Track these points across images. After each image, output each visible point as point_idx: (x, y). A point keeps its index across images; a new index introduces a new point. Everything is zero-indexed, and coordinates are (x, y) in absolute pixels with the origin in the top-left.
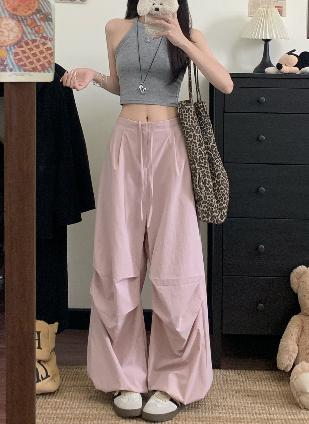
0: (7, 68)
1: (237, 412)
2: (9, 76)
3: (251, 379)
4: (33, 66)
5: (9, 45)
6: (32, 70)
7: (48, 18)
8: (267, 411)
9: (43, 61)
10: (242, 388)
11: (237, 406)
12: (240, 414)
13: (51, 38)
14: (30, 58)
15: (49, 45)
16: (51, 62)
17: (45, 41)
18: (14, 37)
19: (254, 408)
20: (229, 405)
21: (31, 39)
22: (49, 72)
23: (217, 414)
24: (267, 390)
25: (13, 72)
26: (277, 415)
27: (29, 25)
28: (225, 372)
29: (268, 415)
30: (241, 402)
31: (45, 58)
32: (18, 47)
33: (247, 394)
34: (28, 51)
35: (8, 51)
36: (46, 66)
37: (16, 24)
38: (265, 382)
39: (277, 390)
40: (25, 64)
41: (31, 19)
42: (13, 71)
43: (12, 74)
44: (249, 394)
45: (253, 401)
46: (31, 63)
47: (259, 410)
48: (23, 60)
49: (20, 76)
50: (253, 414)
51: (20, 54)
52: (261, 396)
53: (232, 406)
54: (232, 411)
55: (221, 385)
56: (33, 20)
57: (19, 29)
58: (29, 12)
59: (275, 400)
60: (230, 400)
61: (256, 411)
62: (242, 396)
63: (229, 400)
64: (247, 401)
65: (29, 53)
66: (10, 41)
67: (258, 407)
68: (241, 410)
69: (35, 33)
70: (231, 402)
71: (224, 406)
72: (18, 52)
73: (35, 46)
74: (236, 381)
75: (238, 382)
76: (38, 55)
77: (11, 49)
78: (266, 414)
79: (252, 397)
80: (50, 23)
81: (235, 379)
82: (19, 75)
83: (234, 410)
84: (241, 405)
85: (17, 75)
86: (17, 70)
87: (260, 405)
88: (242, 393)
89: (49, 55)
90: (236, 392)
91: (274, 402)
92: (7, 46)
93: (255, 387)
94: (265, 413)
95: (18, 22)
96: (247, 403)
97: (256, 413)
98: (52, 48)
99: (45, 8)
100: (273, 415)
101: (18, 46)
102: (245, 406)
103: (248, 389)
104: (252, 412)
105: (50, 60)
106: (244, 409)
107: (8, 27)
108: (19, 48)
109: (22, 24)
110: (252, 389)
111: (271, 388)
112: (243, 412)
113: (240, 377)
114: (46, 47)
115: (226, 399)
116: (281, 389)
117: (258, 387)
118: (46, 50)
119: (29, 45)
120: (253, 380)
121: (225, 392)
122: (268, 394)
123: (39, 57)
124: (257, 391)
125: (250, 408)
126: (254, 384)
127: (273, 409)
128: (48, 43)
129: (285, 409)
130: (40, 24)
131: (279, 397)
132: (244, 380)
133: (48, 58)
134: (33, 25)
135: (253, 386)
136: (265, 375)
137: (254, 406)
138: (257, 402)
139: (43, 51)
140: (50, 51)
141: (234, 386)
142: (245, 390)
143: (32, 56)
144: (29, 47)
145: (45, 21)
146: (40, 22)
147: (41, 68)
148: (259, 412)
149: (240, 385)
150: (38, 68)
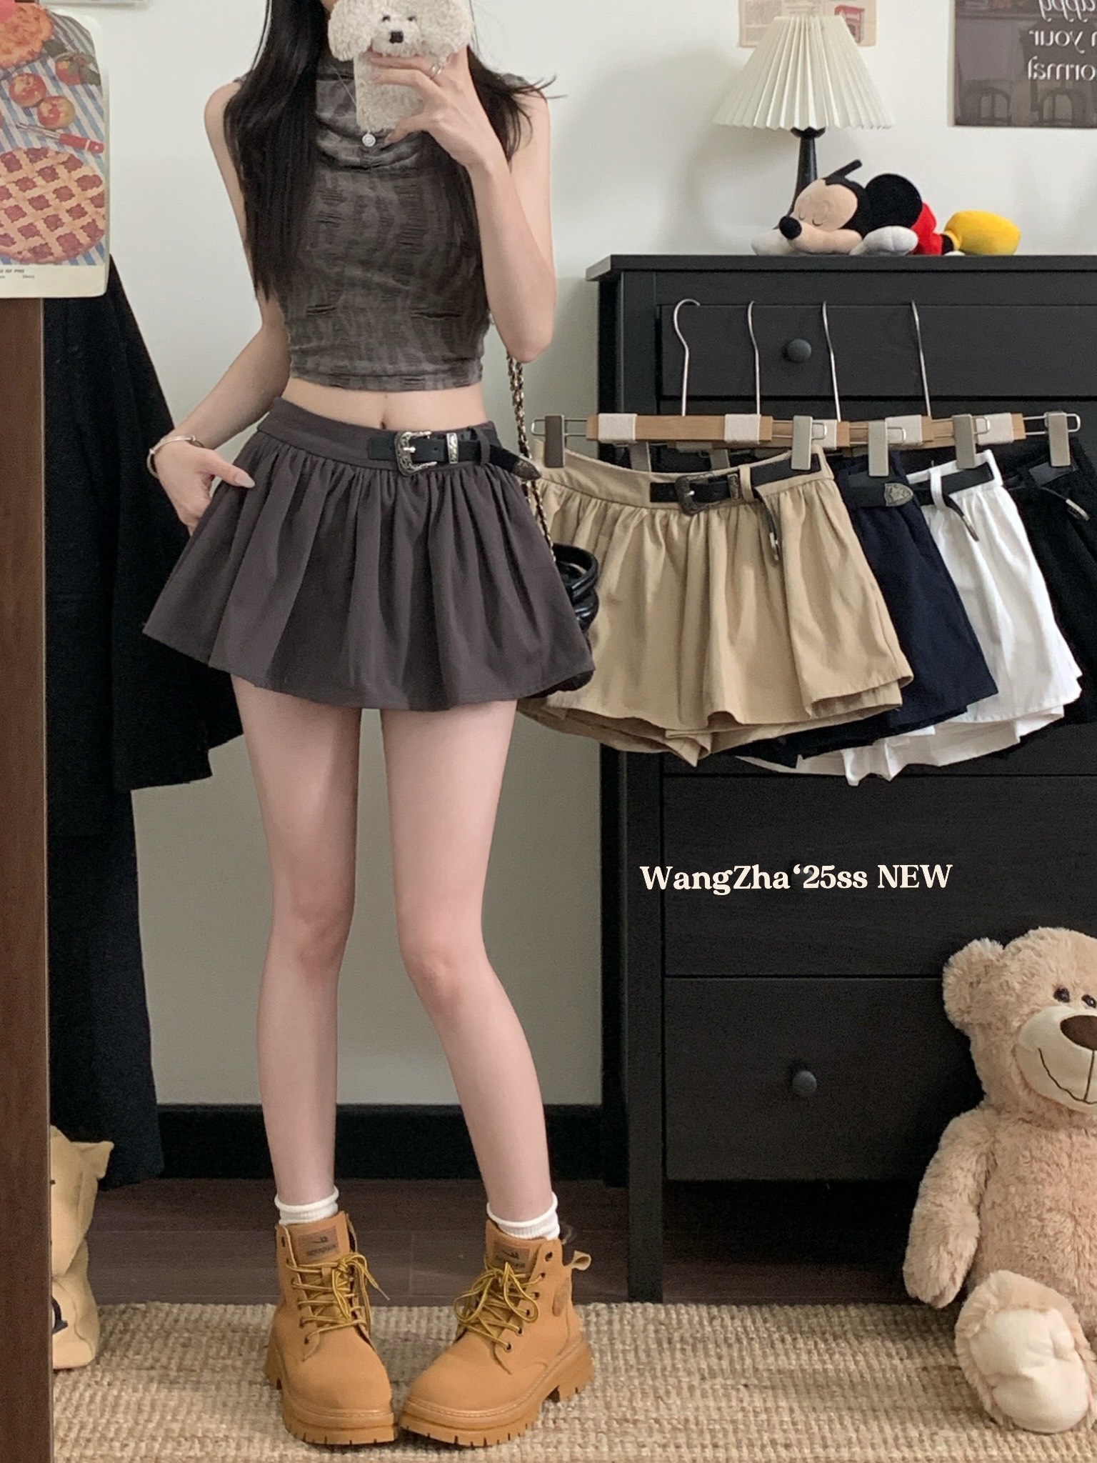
1: (704, 1439)
3: (758, 1335)
4: (35, 241)
6: (30, 255)
7: (84, 74)
8: (813, 1434)
9: (70, 225)
10: (725, 1364)
11: (705, 1422)
12: (715, 1446)
13: (98, 142)
14: (24, 215)
15: (91, 166)
16: (101, 227)
17: (76, 155)
19: (768, 1425)
20: (676, 1418)
21: (25, 148)
22: (91, 262)
23: (631, 1450)
24: (817, 1367)
26: (850, 1448)
27: (19, 100)
28: (663, 1311)
29: (819, 1450)
30: (719, 1409)
31: (77, 212)
33: (743, 1381)
34: (18, 188)
36: (82, 242)
38: (810, 1343)
39: (853, 1367)
40: (6, 235)
41: (28, 75)
44: (749, 1383)
45: (765, 1401)
46: (29, 231)
47: (784, 1431)
50: (763, 1447)
52: (795, 1386)
53: (687, 1421)
54: (688, 1437)
55: (648, 1355)
56: (31, 80)
58: (19, 53)
59: (844, 1396)
60: (682, 1399)
61: (776, 1436)
62: (724, 1387)
63: (674, 1400)
64: (742, 1401)
65: (19, 198)
67: (782, 1422)
68: (720, 1435)
69: (39, 124)
70: (684, 1408)
71: (657, 1421)
73: (41, 173)
74: (704, 1340)
75: (711, 1346)
76: (50, 203)
78: (812, 1444)
79: (761, 1392)
80: (93, 88)
81: (699, 1335)
83: (694, 1436)
84: (722, 1418)
87: (791, 1416)
88: (725, 1379)
89: (89, 201)
90: (703, 1378)
91: (843, 1405)
93: (771, 1359)
94: (806, 1442)
97: (773, 1443)
98: (103, 179)
100: (838, 1447)
102: (734, 1422)
103: (746, 1367)
104: (761, 1438)
105: (94, 220)
106: (731, 1432)
110: (761, 1367)
111: (829, 1361)
112: (729, 1441)
113: (718, 1328)
114: (78, 174)
115: (665, 1398)
116: (867, 1362)
117: (783, 1357)
118: (79, 186)
119: (21, 167)
120: (765, 1336)
121: (664, 1376)
122: (821, 1379)
123: (56, 209)
124: (779, 1371)
125: (753, 1428)
126: (768, 1350)
127: (838, 1426)
128: (86, 160)
129: (881, 1429)
130: (56, 94)
131: (860, 1388)
132: (732, 1339)
133: (86, 213)
134: (33, 96)
135: (765, 1356)
136: (807, 1317)
137: (768, 1421)
138: (778, 1407)
139: (70, 187)
140: (95, 189)
141: (695, 1356)
142: (735, 1369)
143: (30, 207)
144: (21, 177)
145: (75, 83)
146: (57, 86)
147: (61, 248)
148: (787, 1438)
149: (718, 1354)
150: (53, 251)
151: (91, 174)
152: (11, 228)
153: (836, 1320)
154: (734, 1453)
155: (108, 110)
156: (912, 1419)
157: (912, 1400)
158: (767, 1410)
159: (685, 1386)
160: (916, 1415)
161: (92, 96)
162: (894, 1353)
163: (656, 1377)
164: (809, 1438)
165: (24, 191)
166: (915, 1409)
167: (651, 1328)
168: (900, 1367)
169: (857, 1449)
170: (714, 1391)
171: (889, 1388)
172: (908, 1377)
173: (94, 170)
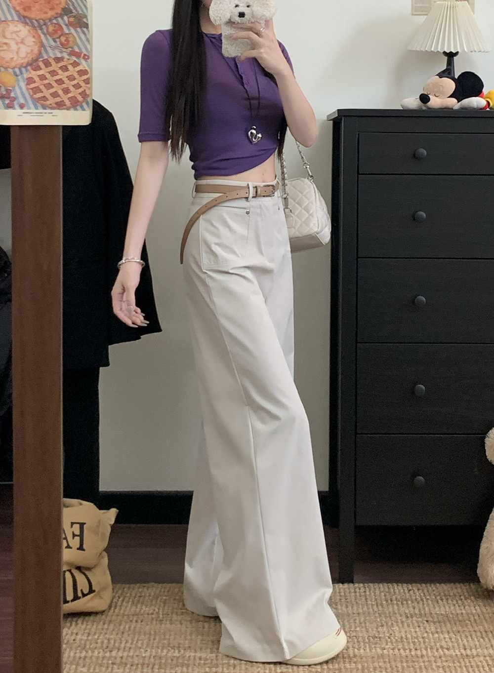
0: (15, 103)
1: (411, 646)
2: (19, 115)
4: (58, 100)
5: (18, 66)
6: (55, 106)
7: (81, 23)
8: (459, 643)
9: (74, 93)
10: (417, 611)
11: (410, 638)
12: (416, 649)
13: (87, 54)
14: (53, 87)
15: (84, 65)
16: (88, 93)
17: (77, 61)
18: (27, 52)
19: (439, 639)
20: (397, 635)
21: (53, 57)
22: (84, 110)
23: (379, 651)
24: (458, 612)
25: (25, 110)
26: (476, 649)
27: (50, 35)
28: (387, 587)
29: (463, 651)
30: (416, 632)
31: (77, 86)
32: (32, 70)
33: (425, 619)
34: (50, 75)
35: (17, 76)
36: (79, 100)
37: (29, 31)
38: (454, 601)
39: (474, 612)
40: (44, 97)
41: (55, 23)
42: (25, 108)
43: (24, 113)
44: (429, 620)
45: (436, 629)
46: (55, 95)
47: (446, 642)
48: (41, 90)
49: (37, 116)
50: (437, 650)
51: (36, 81)
52: (449, 621)
53: (402, 637)
54: (403, 645)
55: (382, 607)
56: (57, 26)
57: (34, 40)
58: (51, 13)
59: (472, 626)
60: (399, 628)
61: (442, 644)
62: (417, 622)
63: (396, 628)
64: (425, 629)
65: (51, 80)
66: (20, 59)
67: (445, 638)
68: (418, 644)
69: (60, 46)
70: (400, 632)
71: (389, 638)
72: (34, 77)
73: (61, 68)
74: (406, 600)
75: (410, 602)
76: (65, 82)
77: (21, 73)
78: (459, 648)
79: (433, 623)
80: (85, 29)
81: (403, 597)
82: (34, 114)
83: (406, 644)
84: (417, 636)
85: (32, 114)
86: (31, 105)
87: (448, 635)
88: (417, 618)
89: (83, 82)
90: (408, 617)
91: (471, 629)
92: (14, 68)
93: (437, 609)
94: (456, 646)
95: (33, 29)
96: (426, 632)
97: (442, 647)
98: (89, 71)
99: (76, 5)
100: (471, 649)
101: (34, 67)
102: (423, 638)
103: (426, 612)
104: (436, 645)
105: (85, 90)
106: (422, 642)
107: (18, 36)
108: (35, 71)
109: (40, 32)
110: (433, 612)
112: (422, 647)
114: (78, 69)
115: (391, 627)
117: (442, 608)
118: (78, 74)
119: (51, 65)
121: (390, 616)
122: (460, 618)
123: (67, 85)
124: (441, 614)
126: (435, 605)
127: (470, 639)
128: (81, 63)
130: (68, 32)
132: (419, 599)
133: (81, 87)
134: (57, 33)
135: (434, 607)
138: (442, 631)
139: (74, 75)
140: (86, 76)
142: (422, 614)
143: (55, 83)
144: (52, 70)
145: (77, 27)
146: (69, 28)
147: (70, 103)
148: (447, 645)
149: (413, 606)
150: (66, 104)
151: (83, 69)
152: (47, 93)
154: (424, 652)
155: (92, 40)
159: (399, 621)
163: (387, 617)
165: (53, 77)
170: (413, 624)
173: (85, 67)
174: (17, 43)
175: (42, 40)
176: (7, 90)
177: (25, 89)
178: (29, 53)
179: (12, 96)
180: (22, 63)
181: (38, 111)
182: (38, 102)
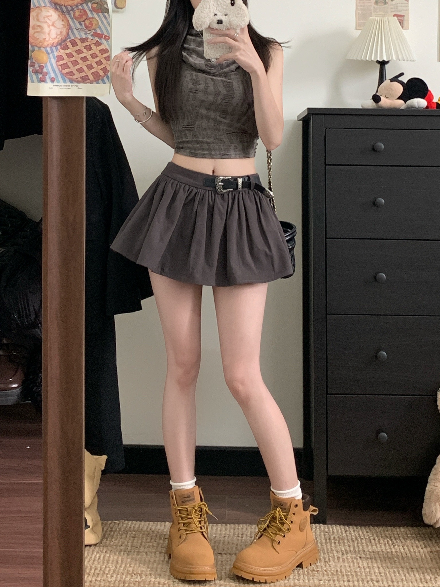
0: (47, 77)
1: (344, 578)
2: (50, 88)
3: (364, 537)
4: (83, 74)
5: (50, 46)
6: (80, 80)
7: (103, 9)
8: (387, 577)
9: (97, 68)
10: (352, 549)
11: (344, 572)
12: (349, 581)
13: (108, 35)
14: (79, 64)
16: (108, 69)
17: (99, 41)
18: (57, 34)
19: (370, 573)
20: (333, 570)
21: (79, 37)
22: (105, 83)
23: (316, 582)
24: (388, 550)
25: (55, 84)
26: (402, 582)
27: (76, 19)
28: (327, 528)
29: (390, 583)
30: (350, 567)
31: (99, 63)
32: (61, 48)
33: (359, 555)
34: (76, 53)
36: (101, 75)
37: (59, 16)
38: (385, 541)
39: (403, 550)
40: (71, 72)
41: (81, 9)
42: (56, 81)
43: (54, 86)
44: (361, 556)
45: (368, 564)
46: (80, 70)
48: (69, 66)
49: (65, 88)
50: (368, 582)
51: (65, 58)
52: (380, 558)
53: (337, 571)
54: (338, 577)
55: (322, 545)
56: (82, 11)
57: (63, 23)
58: (77, 0)
59: (400, 563)
60: (335, 562)
61: (373, 578)
62: (352, 558)
63: (332, 563)
64: (358, 564)
65: (77, 57)
66: (51, 39)
67: (375, 573)
68: (351, 577)
69: (85, 28)
70: (336, 566)
71: (326, 571)
72: (62, 55)
73: (85, 47)
74: (343, 539)
75: (346, 541)
76: (89, 59)
77: (52, 51)
78: (387, 581)
79: (366, 559)
80: (106, 14)
81: (341, 537)
82: (63, 87)
83: (340, 576)
84: (351, 570)
85: (61, 87)
86: (61, 80)
87: (378, 570)
88: (352, 555)
89: (104, 59)
90: (343, 554)
91: (399, 566)
92: (47, 47)
93: (370, 547)
94: (385, 580)
95: (62, 14)
96: (359, 567)
97: (372, 580)
98: (109, 50)
100: (398, 582)
101: (62, 46)
102: (356, 572)
103: (360, 550)
104: (367, 578)
105: (106, 67)
106: (355, 575)
107: (49, 20)
108: (64, 50)
109: (67, 16)
110: (366, 550)
111: (393, 548)
112: (354, 579)
113: (349, 534)
114: (100, 48)
115: (328, 562)
116: (408, 549)
117: (374, 547)
118: (100, 53)
119: (77, 45)
120: (367, 538)
121: (328, 553)
122: (390, 555)
123: (91, 62)
124: (373, 552)
125: (364, 574)
126: (368, 544)
127: (398, 574)
128: (103, 43)
129: (415, 575)
130: (92, 17)
131: (406, 559)
132: (354, 539)
133: (103, 63)
134: (82, 18)
135: (367, 546)
136: (384, 531)
137: (370, 572)
138: (373, 566)
139: (97, 53)
140: (106, 54)
141: (339, 545)
142: (356, 551)
143: (81, 61)
144: (77, 49)
145: (100, 13)
146: (92, 13)
147: (93, 77)
148: (377, 578)
149: (348, 544)
150: (90, 78)
151: (104, 48)
152: (73, 69)
153: (396, 533)
154: (356, 583)
155: (112, 23)
156: (427, 572)
157: (427, 564)
158: (369, 567)
159: (336, 557)
160: (429, 571)
161: (105, 17)
162: (419, 546)
163: (325, 553)
164: (386, 579)
165: (79, 55)
166: (428, 568)
167: (322, 534)
168: (421, 551)
169: (405, 583)
170: (348, 559)
171: (417, 559)
172: (425, 555)
173: (106, 47)
174: (49, 26)
175: (69, 23)
176: (40, 66)
177: (56, 65)
178: (58, 35)
179: (44, 71)
180: (54, 43)
181: (65, 84)
182: (66, 77)
